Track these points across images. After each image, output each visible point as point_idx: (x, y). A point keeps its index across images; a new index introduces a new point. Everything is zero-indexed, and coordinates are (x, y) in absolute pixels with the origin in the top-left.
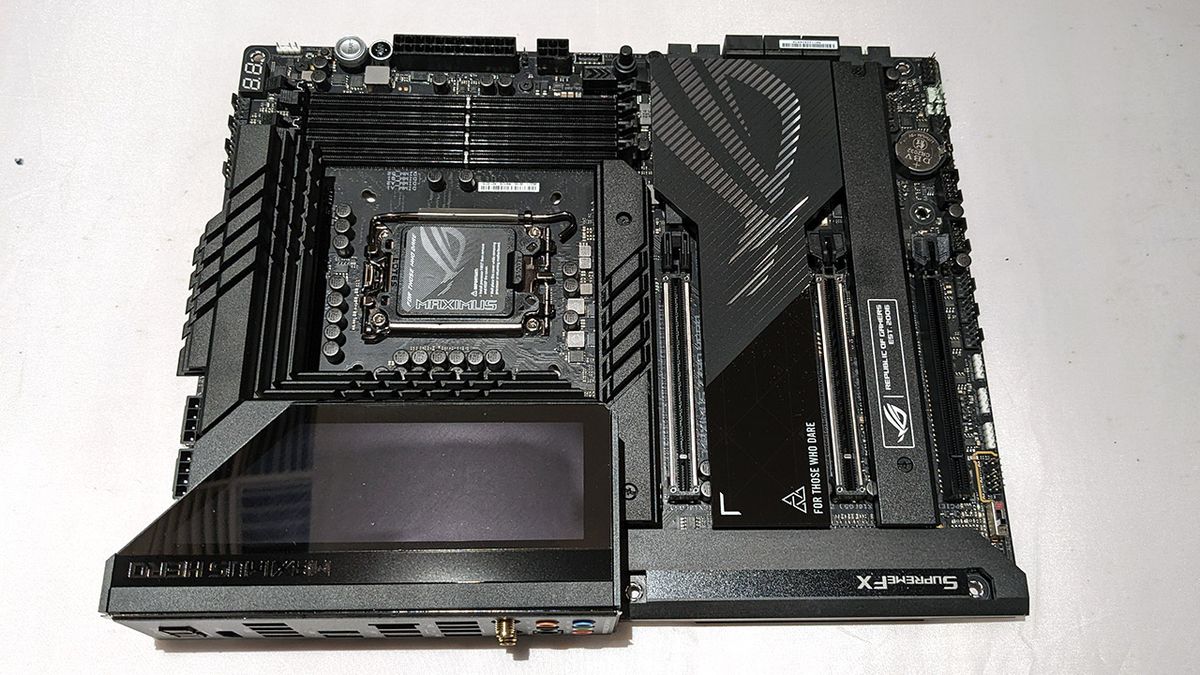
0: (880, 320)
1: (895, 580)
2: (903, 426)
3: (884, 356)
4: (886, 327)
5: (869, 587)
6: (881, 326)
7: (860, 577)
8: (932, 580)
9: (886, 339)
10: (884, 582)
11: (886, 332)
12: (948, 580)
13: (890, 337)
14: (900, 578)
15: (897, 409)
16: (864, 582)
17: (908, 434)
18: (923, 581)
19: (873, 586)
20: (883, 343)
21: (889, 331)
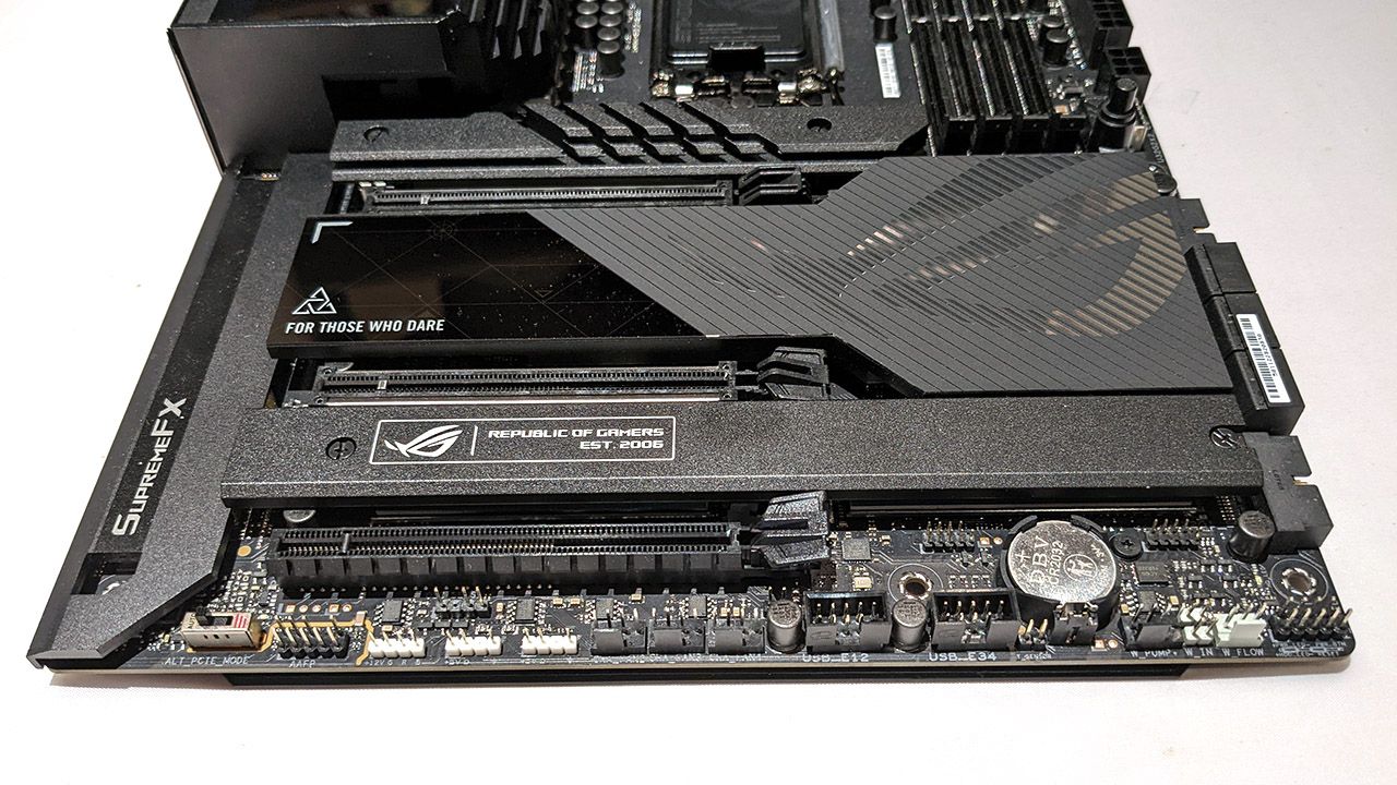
0: (632, 432)
1: (160, 448)
2: (414, 451)
3: (558, 433)
4: (616, 440)
5: (162, 413)
6: (618, 433)
7: (183, 402)
8: (141, 499)
9: (588, 438)
10: (163, 432)
11: (607, 438)
12: (132, 522)
13: (595, 445)
14: (162, 455)
15: (447, 444)
16: (172, 407)
17: (397, 455)
18: (143, 486)
19: (162, 418)
20: (584, 433)
21: (607, 444)
